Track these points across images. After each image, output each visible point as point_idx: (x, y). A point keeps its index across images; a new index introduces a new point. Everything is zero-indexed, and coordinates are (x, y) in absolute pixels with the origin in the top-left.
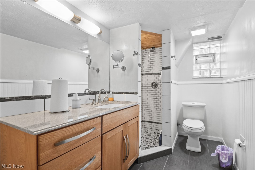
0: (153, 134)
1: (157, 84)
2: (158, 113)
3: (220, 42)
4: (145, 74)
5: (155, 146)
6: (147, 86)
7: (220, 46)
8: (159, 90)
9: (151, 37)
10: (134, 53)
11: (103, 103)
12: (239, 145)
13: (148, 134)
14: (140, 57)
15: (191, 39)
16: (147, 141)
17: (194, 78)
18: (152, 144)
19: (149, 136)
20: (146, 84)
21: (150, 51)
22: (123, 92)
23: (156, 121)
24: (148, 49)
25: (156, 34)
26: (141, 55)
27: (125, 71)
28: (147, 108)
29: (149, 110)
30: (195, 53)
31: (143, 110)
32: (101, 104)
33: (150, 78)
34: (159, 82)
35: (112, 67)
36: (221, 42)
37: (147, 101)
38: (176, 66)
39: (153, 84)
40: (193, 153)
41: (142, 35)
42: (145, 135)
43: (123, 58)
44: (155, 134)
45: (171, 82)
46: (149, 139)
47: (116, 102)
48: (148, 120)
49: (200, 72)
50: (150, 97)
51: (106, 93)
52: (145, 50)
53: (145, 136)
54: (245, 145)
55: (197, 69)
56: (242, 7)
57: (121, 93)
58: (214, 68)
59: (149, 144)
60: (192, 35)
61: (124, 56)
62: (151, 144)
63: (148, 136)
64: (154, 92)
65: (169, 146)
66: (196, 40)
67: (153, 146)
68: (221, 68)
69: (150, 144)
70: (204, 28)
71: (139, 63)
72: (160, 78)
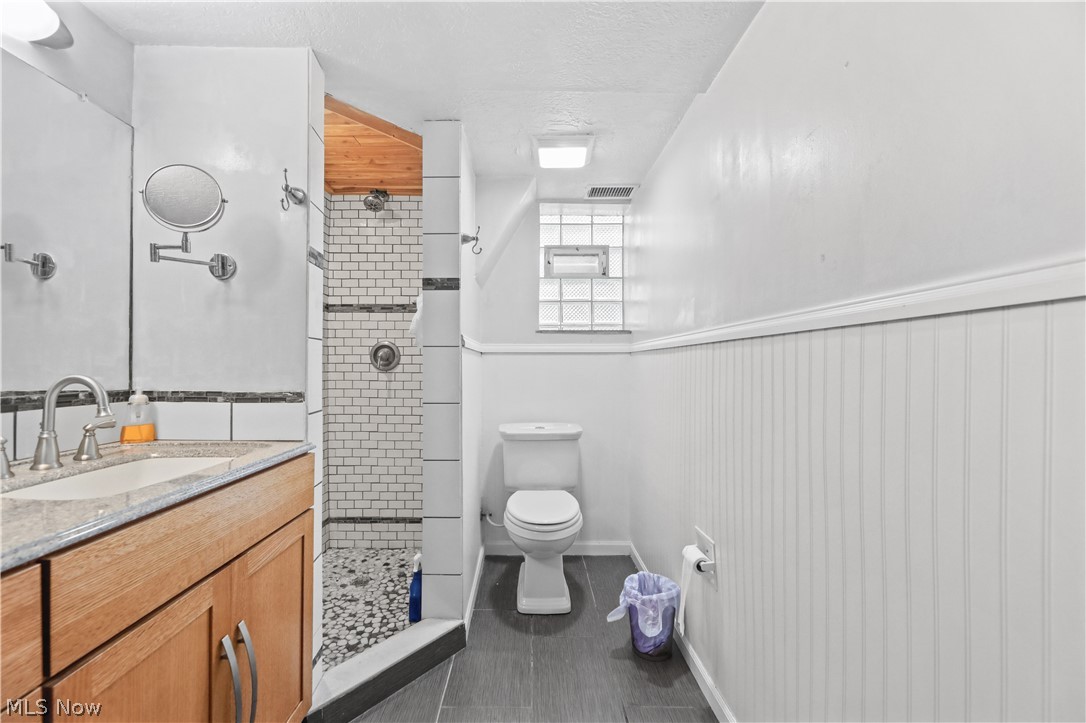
0: (381, 574)
1: (396, 353)
2: (401, 479)
3: (624, 210)
4: (342, 305)
5: (389, 630)
6: (349, 359)
7: (623, 224)
8: (407, 377)
9: (376, 140)
10: (283, 194)
11: (77, 458)
12: (699, 567)
13: (353, 577)
14: (318, 218)
15: (535, 179)
16: (350, 615)
17: (541, 332)
18: (376, 621)
19: (360, 588)
20: (347, 350)
21: (365, 203)
22: (219, 393)
23: (390, 514)
24: (356, 197)
25: (397, 128)
26: (322, 209)
27: (234, 280)
28: (348, 461)
29: (358, 470)
30: (548, 238)
31: (332, 470)
32: (61, 465)
33: (365, 325)
34: (407, 342)
35: (142, 253)
36: (627, 212)
37: (349, 427)
38: (477, 279)
39: (380, 353)
40: (545, 621)
41: (328, 120)
42: (339, 583)
43: (221, 210)
44: (388, 569)
45: (460, 345)
46: (361, 602)
47: (173, 449)
48: (357, 514)
49: (561, 309)
50: (365, 410)
51: (99, 399)
52: (339, 197)
53: (342, 591)
54: (714, 565)
55: (551, 298)
56: (704, 92)
57: (204, 399)
58: (605, 298)
59: (359, 629)
60: (538, 163)
61: (223, 201)
62: (370, 624)
63: (354, 587)
64: (382, 385)
65: (453, 618)
66: (549, 190)
67: (380, 633)
68: (626, 298)
69: (366, 626)
70: (584, 143)
71: (311, 244)
72: (412, 326)
